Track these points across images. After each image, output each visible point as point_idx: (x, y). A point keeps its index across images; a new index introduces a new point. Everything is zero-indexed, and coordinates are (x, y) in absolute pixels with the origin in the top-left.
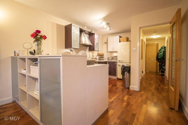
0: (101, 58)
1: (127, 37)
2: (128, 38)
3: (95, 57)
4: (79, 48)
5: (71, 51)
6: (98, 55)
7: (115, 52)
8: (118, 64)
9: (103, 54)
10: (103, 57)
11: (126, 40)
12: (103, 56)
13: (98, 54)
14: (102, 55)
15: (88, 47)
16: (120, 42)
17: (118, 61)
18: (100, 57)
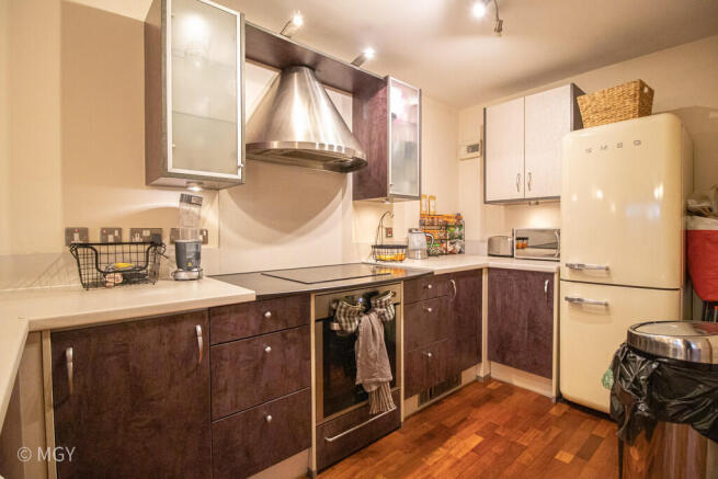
0: (441, 241)
1: (643, 85)
2: (651, 92)
3: (398, 238)
4: (239, 177)
5: (187, 199)
6: (422, 224)
7: (537, 202)
8: (568, 290)
9: (458, 217)
10: (460, 238)
11: (631, 105)
12: (457, 231)
13: (422, 216)
14: (452, 221)
15: (350, 175)
16: (578, 124)
17: (566, 273)
18: (437, 234)
